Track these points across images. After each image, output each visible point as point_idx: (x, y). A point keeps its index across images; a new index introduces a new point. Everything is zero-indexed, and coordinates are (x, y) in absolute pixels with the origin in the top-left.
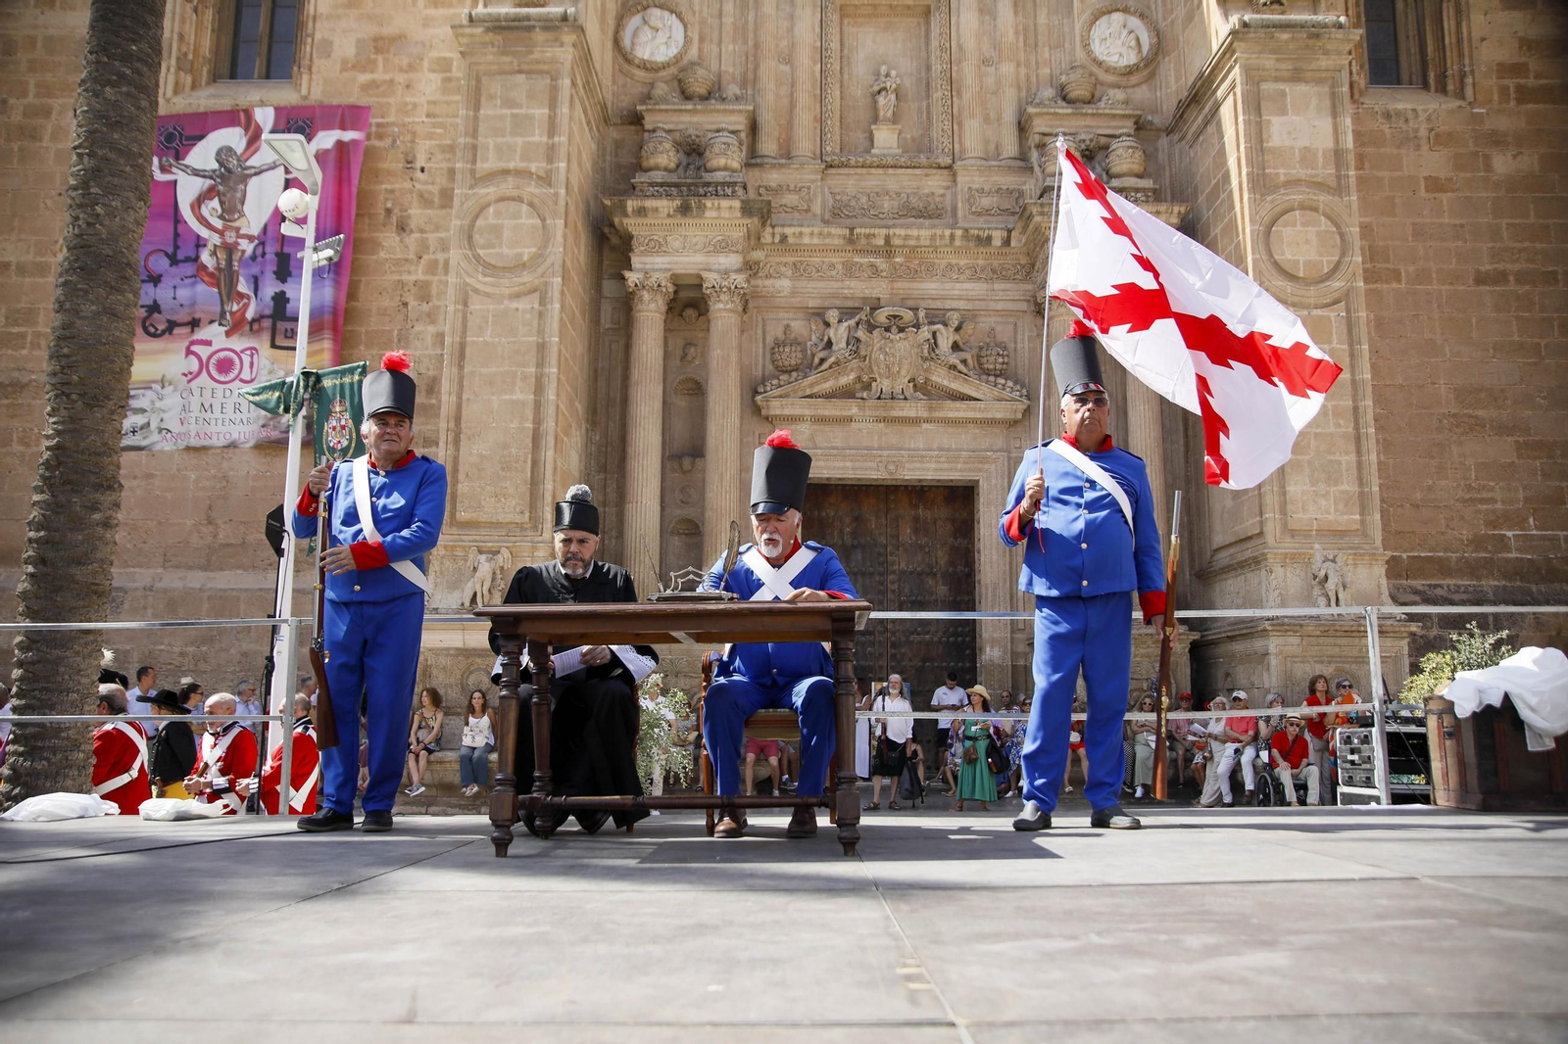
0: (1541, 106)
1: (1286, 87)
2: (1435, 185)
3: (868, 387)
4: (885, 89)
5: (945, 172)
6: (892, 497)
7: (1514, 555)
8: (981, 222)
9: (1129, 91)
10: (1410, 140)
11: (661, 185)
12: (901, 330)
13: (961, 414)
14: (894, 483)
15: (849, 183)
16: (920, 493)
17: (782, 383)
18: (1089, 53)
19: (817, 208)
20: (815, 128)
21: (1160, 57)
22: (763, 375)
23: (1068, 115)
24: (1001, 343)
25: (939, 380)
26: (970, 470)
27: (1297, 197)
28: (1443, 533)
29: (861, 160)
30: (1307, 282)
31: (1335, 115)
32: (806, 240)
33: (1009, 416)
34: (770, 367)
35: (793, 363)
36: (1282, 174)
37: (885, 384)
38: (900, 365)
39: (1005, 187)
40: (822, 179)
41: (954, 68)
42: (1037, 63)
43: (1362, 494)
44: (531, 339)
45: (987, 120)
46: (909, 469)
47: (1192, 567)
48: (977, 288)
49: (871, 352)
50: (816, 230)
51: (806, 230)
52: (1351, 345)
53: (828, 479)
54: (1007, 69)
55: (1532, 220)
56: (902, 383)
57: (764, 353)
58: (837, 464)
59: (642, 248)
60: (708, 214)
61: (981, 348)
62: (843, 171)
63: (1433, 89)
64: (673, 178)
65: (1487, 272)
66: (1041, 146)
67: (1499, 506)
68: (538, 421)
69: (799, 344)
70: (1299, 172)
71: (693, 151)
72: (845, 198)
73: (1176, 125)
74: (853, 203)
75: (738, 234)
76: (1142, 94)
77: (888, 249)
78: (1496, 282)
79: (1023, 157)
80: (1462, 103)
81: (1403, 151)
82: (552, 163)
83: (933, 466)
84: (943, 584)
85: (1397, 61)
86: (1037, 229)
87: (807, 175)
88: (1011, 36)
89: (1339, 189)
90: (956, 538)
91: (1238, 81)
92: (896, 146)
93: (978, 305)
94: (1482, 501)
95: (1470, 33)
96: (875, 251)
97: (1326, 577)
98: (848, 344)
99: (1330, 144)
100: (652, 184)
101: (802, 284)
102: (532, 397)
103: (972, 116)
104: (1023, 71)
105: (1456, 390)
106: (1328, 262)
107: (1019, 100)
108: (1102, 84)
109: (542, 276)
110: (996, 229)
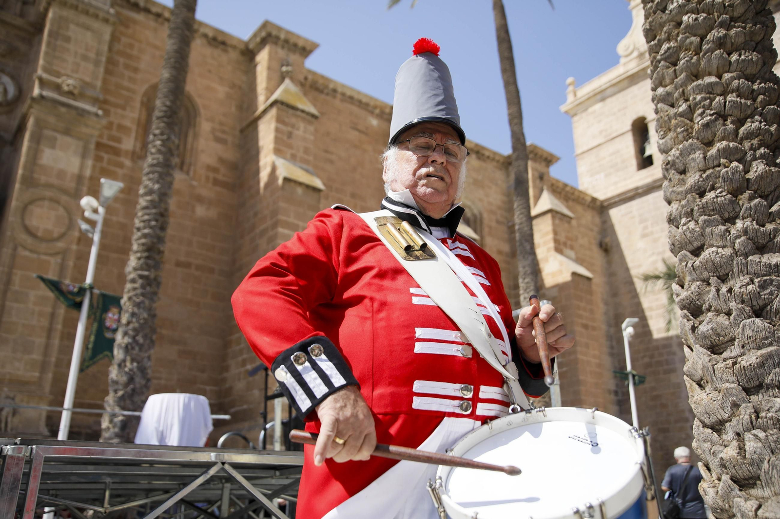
1: (59, 136)
27: (48, 193)
30: (42, 240)
31: (84, 156)
36: (43, 179)
43: (43, 362)
55: (208, 241)
65: (181, 261)
70: (54, 181)
78: (185, 267)
80: (188, 177)
95: (197, 147)
99: (76, 171)
106: (58, 231)
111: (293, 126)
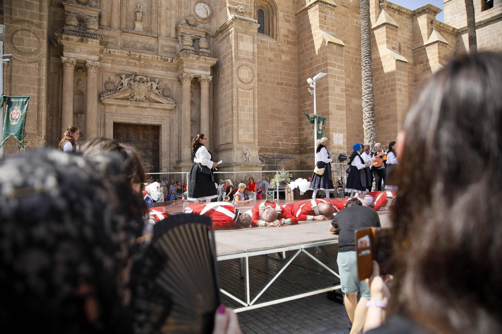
0: (292, 46)
1: (243, 35)
2: (270, 60)
3: (133, 97)
4: (139, 11)
5: (156, 39)
6: (137, 128)
7: (281, 148)
8: (164, 55)
9: (204, 24)
10: (265, 48)
11: (73, 31)
12: (143, 82)
13: (158, 107)
14: (139, 124)
15: (128, 38)
16: (145, 127)
17: (108, 94)
18: (195, 12)
19: (119, 44)
20: (118, 19)
21: (212, 17)
22: (102, 91)
23: (189, 29)
24: (169, 88)
25: (153, 97)
26: (160, 122)
28: (267, 142)
29: (132, 31)
30: (245, 83)
31: (253, 44)
32: (116, 53)
33: (170, 108)
34: (104, 89)
35: (111, 89)
36: (241, 56)
37: (137, 97)
38: (142, 92)
39: (171, 46)
40: (121, 35)
41: (159, 9)
42: (181, 12)
43: (254, 134)
44: (36, 77)
45: (167, 25)
46: (143, 121)
47: (213, 149)
48: (163, 73)
49: (134, 88)
50: (120, 51)
51: (117, 51)
52: (254, 99)
53: (120, 122)
54: (173, 12)
55: (288, 71)
56: (142, 97)
57: (102, 85)
58: (123, 118)
59: (67, 50)
60: (89, 43)
61: (163, 89)
62: (127, 34)
63: (271, 36)
64: (77, 29)
65: (279, 82)
66: (182, 36)
67: (278, 136)
68: (39, 103)
69: (113, 83)
70: (245, 56)
71: (82, 21)
72: (127, 42)
73: (215, 36)
74: (129, 44)
75: (97, 50)
76: (207, 26)
77: (140, 59)
78: (281, 85)
79: (176, 38)
80: (277, 42)
81: (264, 51)
82: (41, 21)
83: (150, 120)
84: (151, 152)
85: (264, 28)
86: (181, 60)
87: (117, 33)
88: (175, 4)
89: (253, 62)
90: (154, 139)
91: (233, 31)
92: (141, 28)
93: (163, 77)
94: (275, 135)
95: (279, 25)
96: (136, 59)
97: (246, 153)
98: (128, 85)
99: (252, 51)
100: (70, 30)
101: (114, 66)
102: (37, 95)
103: (163, 24)
104: (177, 13)
105: (272, 109)
106: (250, 79)
107: (176, 21)
108: (198, 21)
109: (39, 57)
110: (170, 57)
111: (326, 13)
